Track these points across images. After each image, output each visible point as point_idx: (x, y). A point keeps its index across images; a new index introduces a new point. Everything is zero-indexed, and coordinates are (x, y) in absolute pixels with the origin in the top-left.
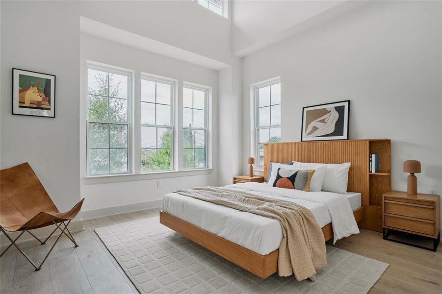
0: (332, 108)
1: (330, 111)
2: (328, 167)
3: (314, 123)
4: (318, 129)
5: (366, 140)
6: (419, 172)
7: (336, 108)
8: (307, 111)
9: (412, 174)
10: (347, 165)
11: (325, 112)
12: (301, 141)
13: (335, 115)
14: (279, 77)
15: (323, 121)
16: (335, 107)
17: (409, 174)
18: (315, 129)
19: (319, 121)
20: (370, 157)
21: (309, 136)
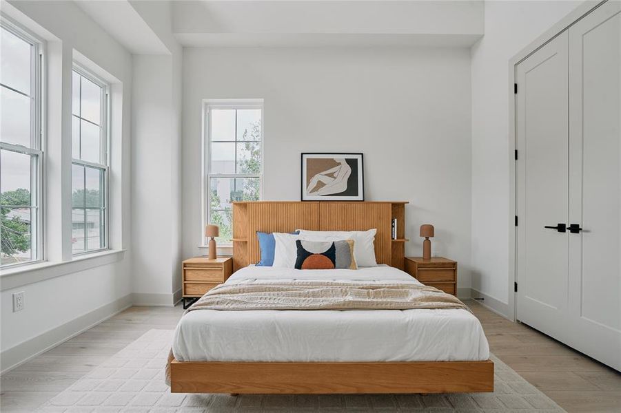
0: (342, 159)
1: (340, 164)
2: (358, 235)
3: (319, 177)
4: (325, 185)
5: (389, 203)
6: (433, 236)
7: (348, 161)
8: (307, 159)
9: (427, 238)
10: (373, 232)
11: (334, 164)
12: (302, 200)
13: (347, 170)
14: (262, 100)
15: (331, 175)
16: (346, 160)
17: (425, 239)
18: (320, 185)
19: (325, 175)
20: (393, 222)
21: (312, 193)
